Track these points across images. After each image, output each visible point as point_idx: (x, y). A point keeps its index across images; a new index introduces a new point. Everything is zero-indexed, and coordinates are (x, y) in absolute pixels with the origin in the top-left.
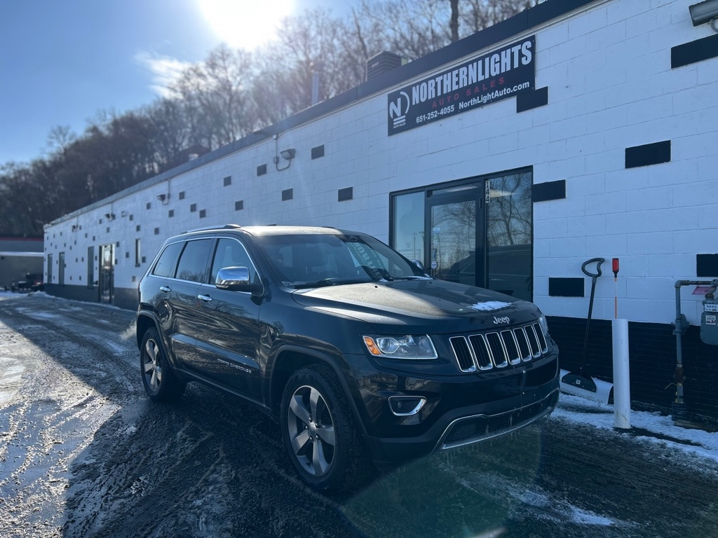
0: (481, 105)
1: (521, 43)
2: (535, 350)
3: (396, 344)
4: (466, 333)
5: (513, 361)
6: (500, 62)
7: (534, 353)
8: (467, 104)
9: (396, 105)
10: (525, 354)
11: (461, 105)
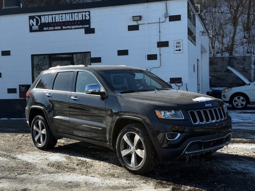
0: (72, 29)
1: (86, 12)
2: (222, 117)
3: (168, 113)
4: (195, 110)
5: (213, 121)
6: (78, 16)
7: (221, 119)
8: (66, 28)
9: (33, 21)
10: (218, 119)
11: (64, 27)
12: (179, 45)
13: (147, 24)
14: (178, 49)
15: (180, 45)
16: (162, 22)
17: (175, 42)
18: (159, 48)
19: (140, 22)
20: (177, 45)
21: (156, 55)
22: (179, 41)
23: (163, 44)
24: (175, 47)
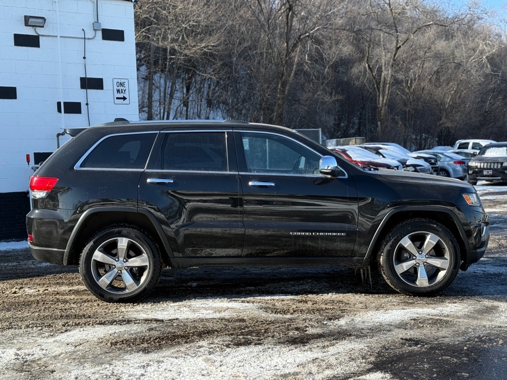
12: (123, 88)
13: (61, 37)
14: (121, 96)
15: (125, 88)
16: (89, 39)
17: (115, 81)
18: (85, 90)
19: (40, 31)
20: (119, 88)
21: (79, 104)
22: (122, 81)
23: (92, 84)
24: (116, 91)
